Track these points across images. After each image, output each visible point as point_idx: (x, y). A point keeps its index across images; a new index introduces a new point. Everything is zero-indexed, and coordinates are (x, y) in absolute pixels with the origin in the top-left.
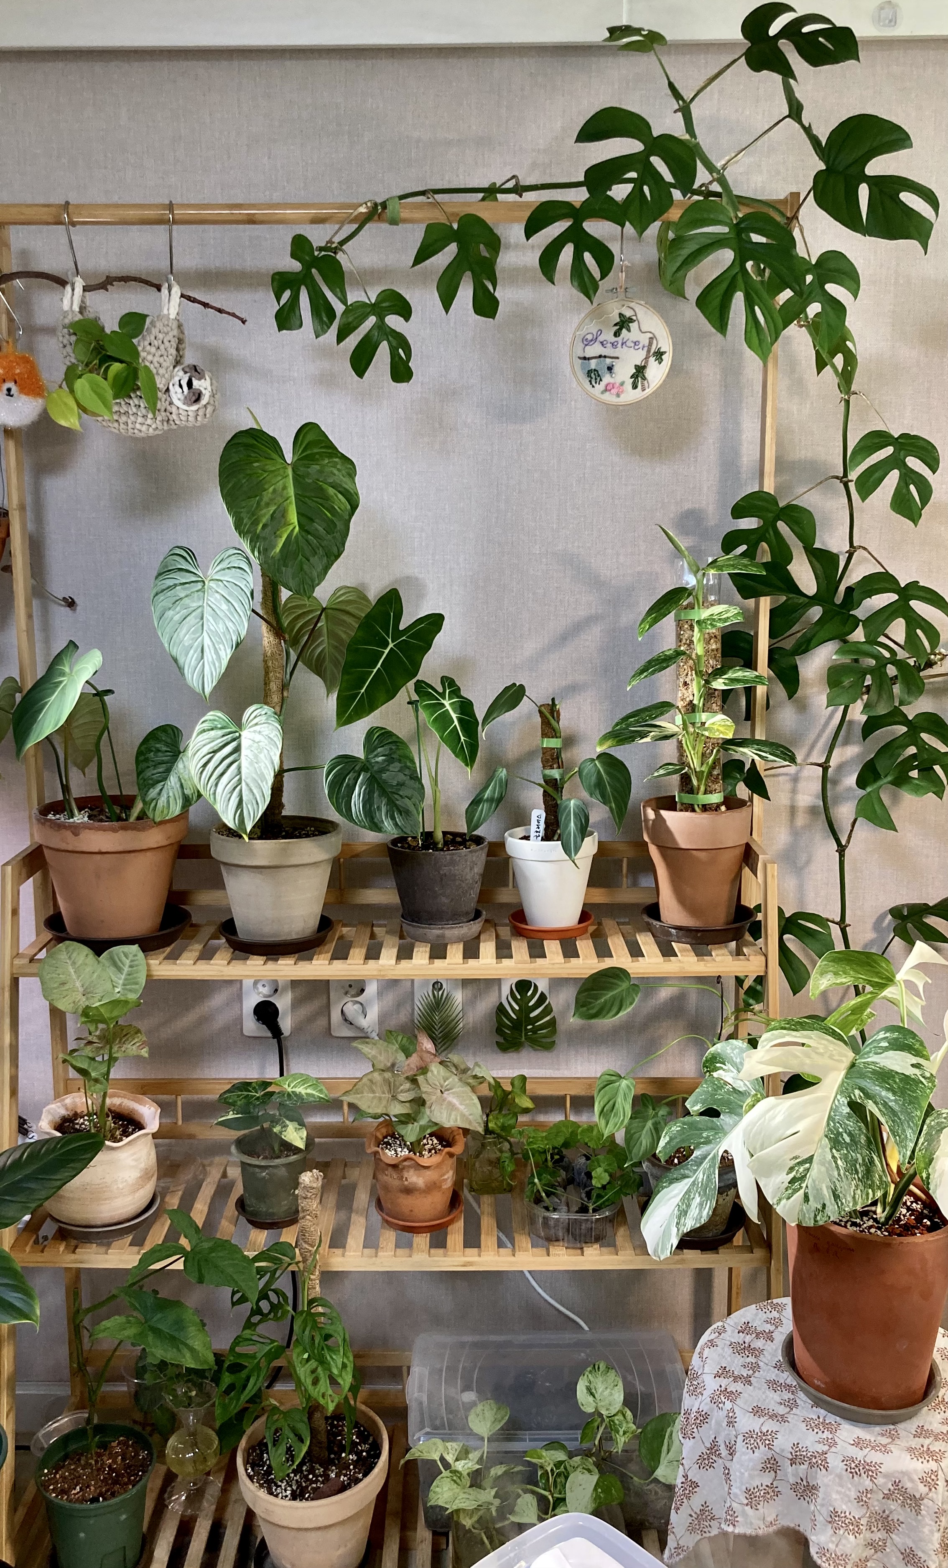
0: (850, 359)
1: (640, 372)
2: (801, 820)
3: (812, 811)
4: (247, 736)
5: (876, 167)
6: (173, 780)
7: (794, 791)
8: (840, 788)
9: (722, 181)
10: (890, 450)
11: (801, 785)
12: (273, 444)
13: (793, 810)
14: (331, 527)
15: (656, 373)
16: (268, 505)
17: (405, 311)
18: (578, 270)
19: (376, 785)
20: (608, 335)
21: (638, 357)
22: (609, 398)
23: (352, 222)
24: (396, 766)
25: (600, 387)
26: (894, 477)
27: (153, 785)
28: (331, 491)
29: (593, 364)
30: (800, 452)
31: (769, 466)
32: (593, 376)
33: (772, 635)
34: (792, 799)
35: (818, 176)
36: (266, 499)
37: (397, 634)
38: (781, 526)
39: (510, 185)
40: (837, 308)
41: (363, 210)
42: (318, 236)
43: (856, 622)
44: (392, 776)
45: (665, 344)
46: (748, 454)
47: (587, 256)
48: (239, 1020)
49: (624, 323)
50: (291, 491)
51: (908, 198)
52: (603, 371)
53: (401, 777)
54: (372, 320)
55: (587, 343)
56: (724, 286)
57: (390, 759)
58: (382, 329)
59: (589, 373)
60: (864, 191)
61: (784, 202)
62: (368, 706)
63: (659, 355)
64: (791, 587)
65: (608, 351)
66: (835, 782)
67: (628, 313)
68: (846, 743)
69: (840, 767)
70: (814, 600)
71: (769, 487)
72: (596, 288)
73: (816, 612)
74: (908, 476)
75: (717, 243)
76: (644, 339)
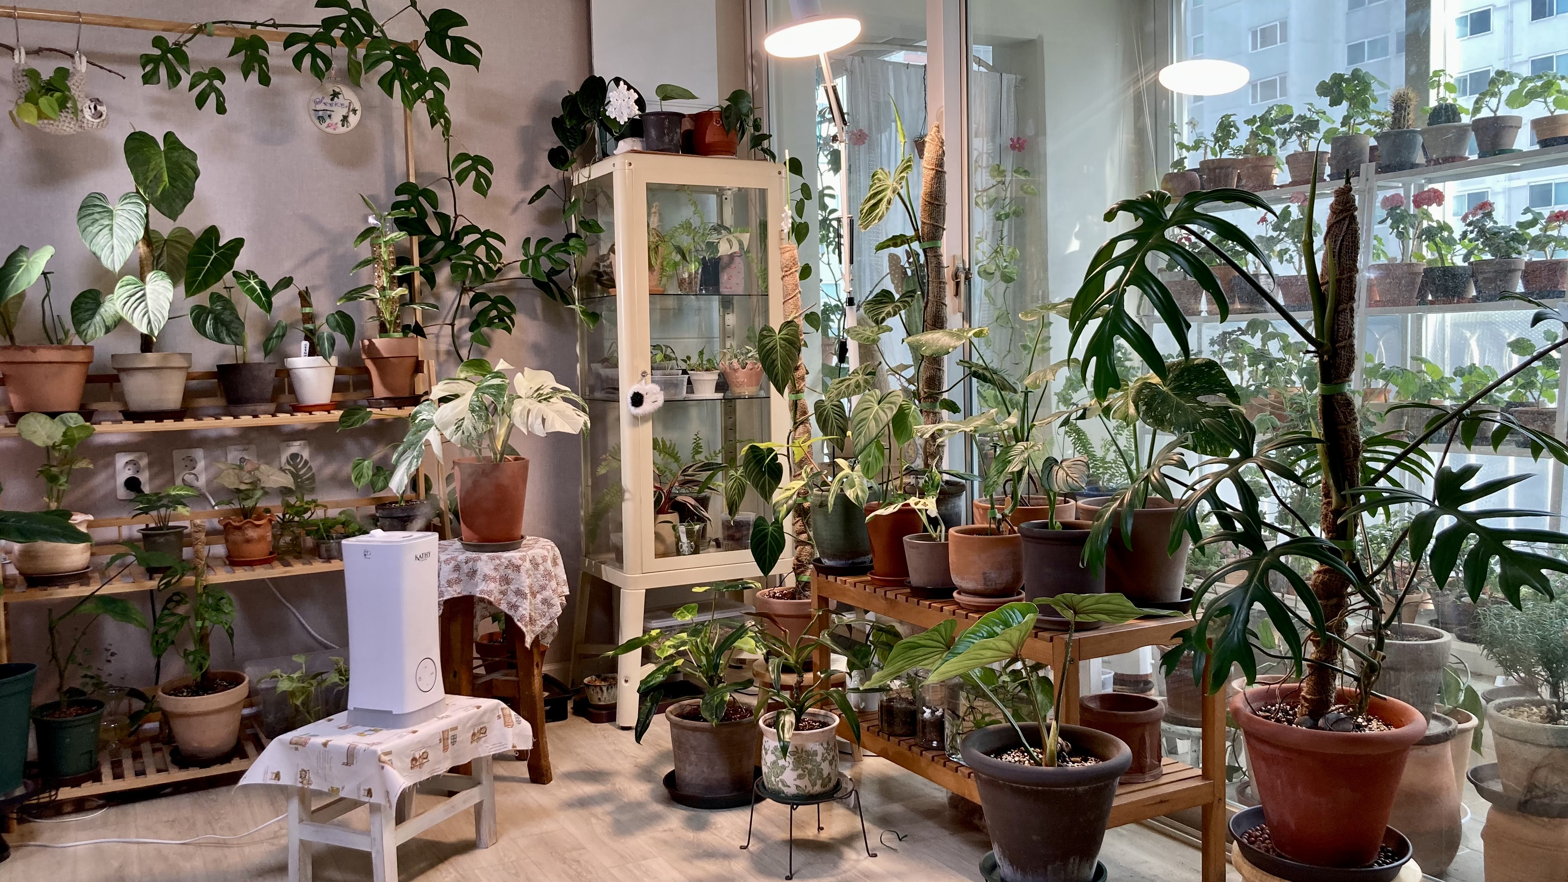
0: (448, 121)
1: (345, 119)
2: (443, 357)
3: (448, 353)
4: (149, 287)
5: (453, 32)
6: (97, 318)
7: (437, 342)
8: (461, 341)
9: (382, 32)
10: (470, 162)
11: (441, 339)
12: (152, 140)
13: (438, 352)
14: (186, 185)
15: (353, 120)
16: (153, 170)
17: (223, 79)
18: (314, 66)
19: (217, 320)
20: (327, 100)
21: (344, 112)
22: (329, 130)
23: (189, 32)
24: (227, 312)
25: (326, 124)
26: (473, 174)
27: (84, 322)
28: (185, 167)
29: (321, 113)
30: (427, 168)
31: (412, 172)
32: (321, 119)
33: (421, 255)
34: (437, 347)
35: (427, 33)
36: (151, 167)
37: (218, 248)
38: (420, 198)
39: (271, 22)
40: (439, 94)
41: (195, 27)
42: (171, 38)
43: (461, 248)
44: (227, 316)
45: (357, 105)
46: (400, 168)
47: (319, 60)
48: (115, 490)
49: (335, 95)
50: (164, 164)
51: (467, 46)
52: (326, 117)
53: (231, 318)
54: (206, 82)
55: (317, 103)
56: (389, 78)
57: (224, 309)
58: (212, 88)
59: (319, 118)
60: (448, 42)
61: (411, 44)
62: (205, 285)
63: (355, 111)
64: (428, 231)
65: (328, 108)
66: (459, 337)
67: (337, 90)
68: (462, 317)
69: (460, 329)
70: (440, 238)
71: (412, 180)
72: (324, 75)
73: (440, 245)
74: (479, 174)
75: (385, 58)
76: (347, 103)
